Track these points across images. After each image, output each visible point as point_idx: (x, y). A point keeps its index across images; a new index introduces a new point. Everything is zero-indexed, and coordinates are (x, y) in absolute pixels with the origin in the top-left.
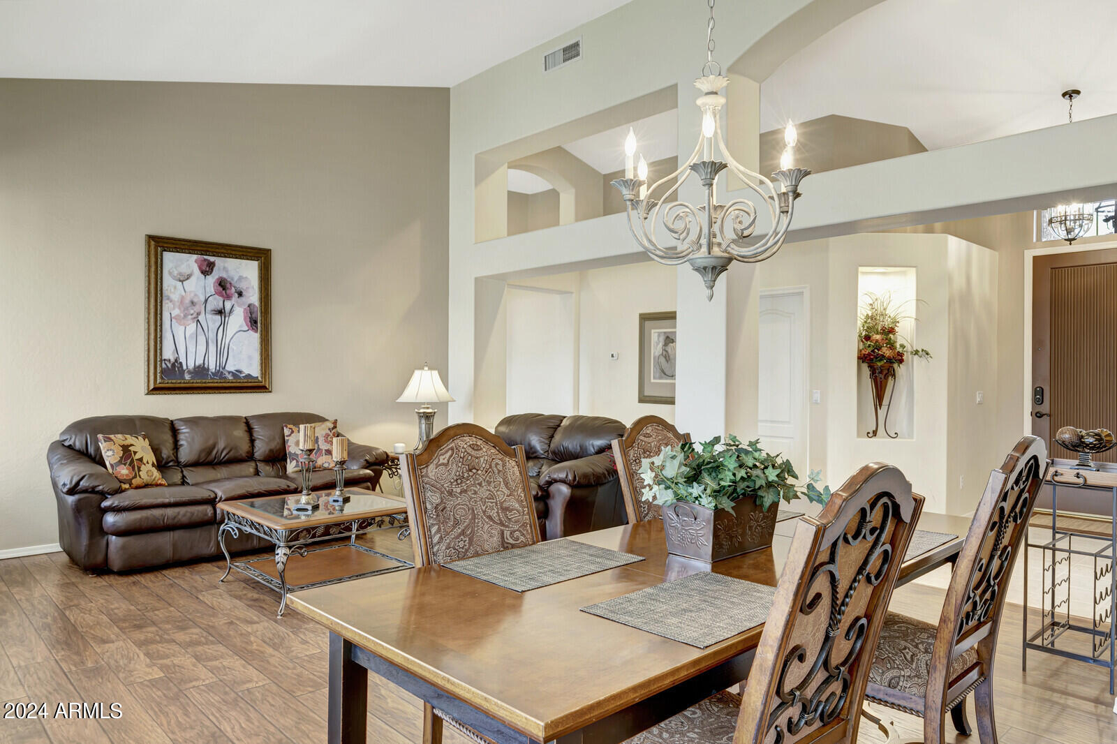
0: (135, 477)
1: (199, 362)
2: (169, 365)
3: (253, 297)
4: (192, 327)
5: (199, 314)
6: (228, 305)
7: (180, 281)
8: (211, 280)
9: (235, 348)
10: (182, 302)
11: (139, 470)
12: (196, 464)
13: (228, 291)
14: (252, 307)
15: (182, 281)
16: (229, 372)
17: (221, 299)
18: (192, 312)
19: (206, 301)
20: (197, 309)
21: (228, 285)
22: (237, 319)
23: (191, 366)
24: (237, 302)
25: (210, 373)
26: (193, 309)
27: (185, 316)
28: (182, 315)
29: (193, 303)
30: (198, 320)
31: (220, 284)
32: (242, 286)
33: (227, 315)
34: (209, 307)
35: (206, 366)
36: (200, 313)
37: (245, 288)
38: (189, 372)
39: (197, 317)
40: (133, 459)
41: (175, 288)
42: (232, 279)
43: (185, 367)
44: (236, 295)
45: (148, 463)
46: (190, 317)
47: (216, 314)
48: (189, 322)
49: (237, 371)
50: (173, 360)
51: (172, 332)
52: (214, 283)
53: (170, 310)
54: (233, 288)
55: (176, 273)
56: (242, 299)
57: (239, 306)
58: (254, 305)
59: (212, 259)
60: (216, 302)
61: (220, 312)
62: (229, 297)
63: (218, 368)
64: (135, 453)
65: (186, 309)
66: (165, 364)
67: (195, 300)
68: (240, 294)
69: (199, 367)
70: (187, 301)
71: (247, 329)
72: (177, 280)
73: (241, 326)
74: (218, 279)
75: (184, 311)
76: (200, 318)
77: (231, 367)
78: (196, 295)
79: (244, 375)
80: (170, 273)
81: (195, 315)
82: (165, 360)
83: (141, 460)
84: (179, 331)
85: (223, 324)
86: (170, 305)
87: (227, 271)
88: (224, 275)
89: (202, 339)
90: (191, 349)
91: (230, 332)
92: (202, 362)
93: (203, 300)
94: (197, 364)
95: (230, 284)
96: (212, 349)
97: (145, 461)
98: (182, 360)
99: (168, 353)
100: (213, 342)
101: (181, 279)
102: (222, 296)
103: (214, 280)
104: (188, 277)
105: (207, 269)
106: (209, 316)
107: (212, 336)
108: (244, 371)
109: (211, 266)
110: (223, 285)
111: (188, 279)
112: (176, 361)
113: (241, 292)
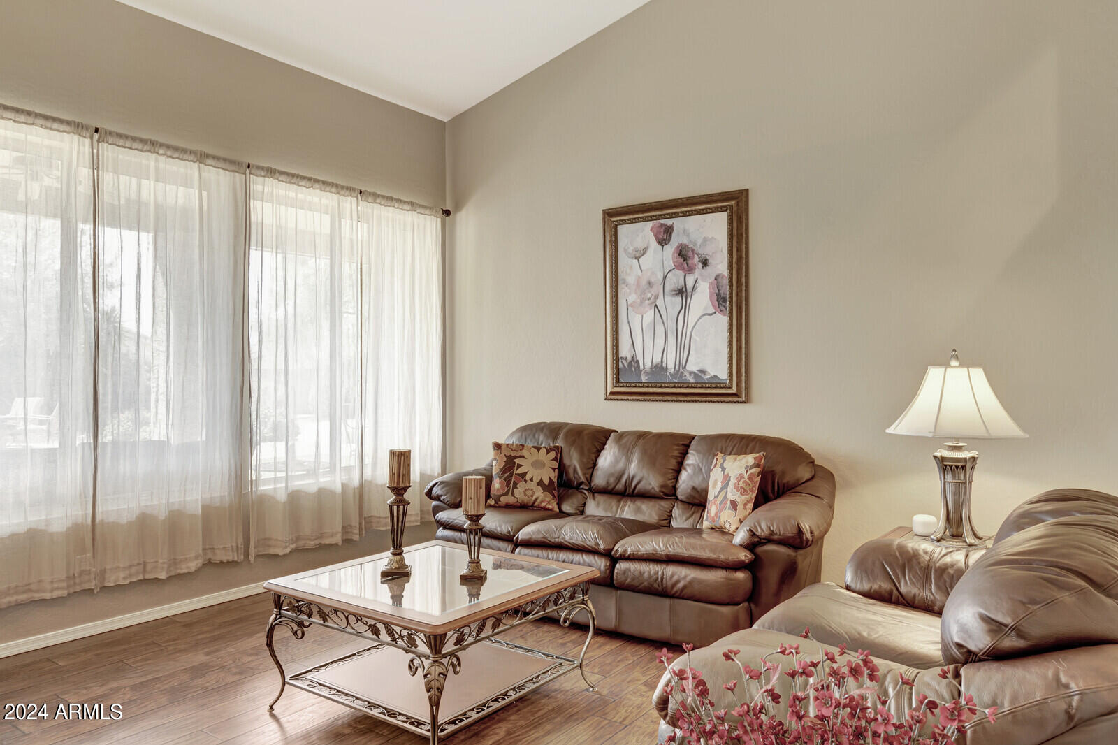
0: (507, 494)
1: (657, 359)
2: (626, 364)
3: (721, 265)
4: (649, 315)
5: (656, 297)
6: (690, 280)
7: (636, 258)
8: (670, 249)
9: (698, 339)
10: (638, 285)
11: (515, 486)
12: (607, 491)
13: (690, 262)
14: (720, 279)
15: (637, 258)
16: (691, 373)
17: (681, 273)
18: (649, 295)
19: (665, 278)
20: (654, 291)
21: (690, 254)
22: (702, 299)
23: (648, 365)
24: (701, 275)
25: (668, 374)
26: (650, 292)
27: (642, 302)
28: (639, 300)
29: (650, 284)
30: (656, 305)
31: (680, 254)
32: (707, 251)
33: (689, 294)
34: (669, 287)
35: (664, 365)
36: (658, 295)
37: (711, 254)
38: (647, 374)
39: (655, 301)
40: (513, 472)
41: (631, 267)
42: (695, 244)
43: (642, 367)
44: (700, 265)
45: (531, 480)
46: (647, 302)
47: (677, 294)
48: (647, 309)
49: (699, 371)
50: (629, 359)
51: (629, 322)
52: (674, 253)
53: (627, 295)
54: (696, 256)
55: (630, 250)
56: (708, 269)
57: (704, 281)
58: (723, 276)
59: (669, 222)
60: (676, 279)
61: (681, 292)
62: (690, 270)
63: (677, 368)
64: (519, 466)
65: (643, 292)
66: (622, 362)
67: (653, 280)
68: (705, 263)
69: (656, 366)
70: (644, 282)
71: (714, 311)
72: (632, 258)
73: (706, 308)
74: (677, 248)
75: (641, 296)
76: (659, 302)
77: (692, 366)
78: (653, 273)
79: (709, 377)
80: (625, 250)
81: (652, 299)
82: (622, 358)
83: (523, 475)
84: (636, 321)
85: (684, 307)
86: (627, 289)
87: (688, 235)
88: (685, 241)
89: (660, 330)
90: (649, 344)
91: (693, 318)
92: (660, 360)
93: (660, 277)
94: (655, 363)
95: (693, 251)
96: (672, 340)
97: (528, 477)
98: (639, 358)
99: (625, 352)
100: (672, 333)
101: (637, 256)
102: (683, 269)
103: (673, 249)
104: (645, 251)
105: (664, 236)
106: (668, 298)
107: (671, 324)
108: (709, 370)
109: (669, 230)
110: (683, 254)
111: (644, 254)
112: (633, 358)
113: (706, 260)
